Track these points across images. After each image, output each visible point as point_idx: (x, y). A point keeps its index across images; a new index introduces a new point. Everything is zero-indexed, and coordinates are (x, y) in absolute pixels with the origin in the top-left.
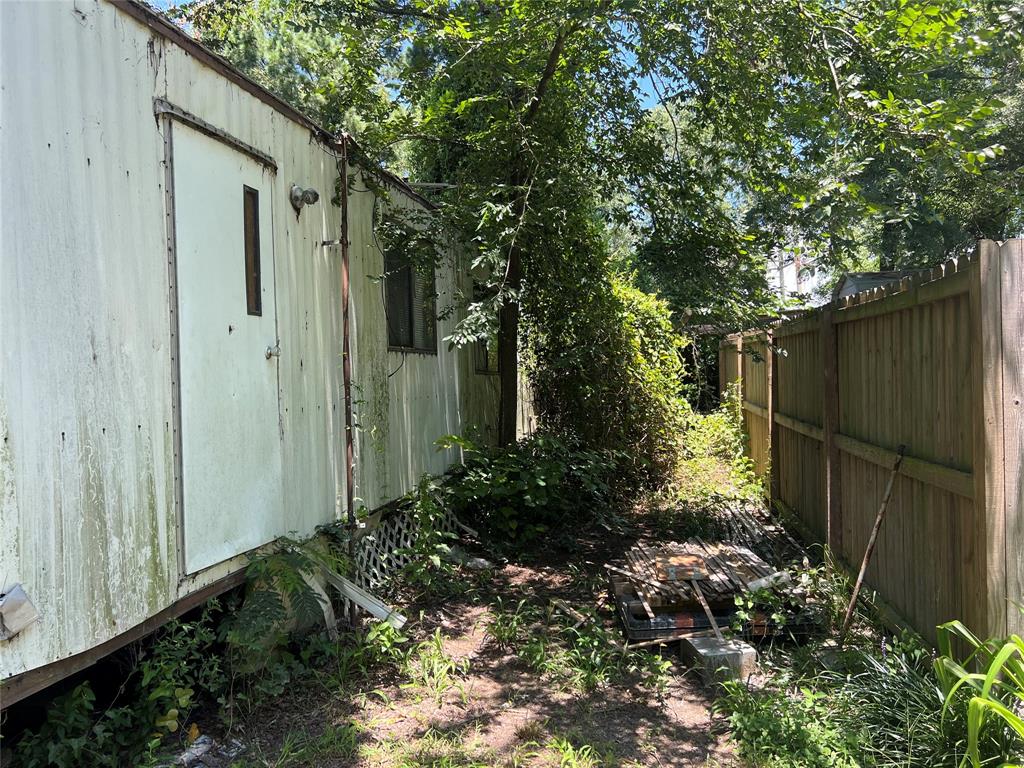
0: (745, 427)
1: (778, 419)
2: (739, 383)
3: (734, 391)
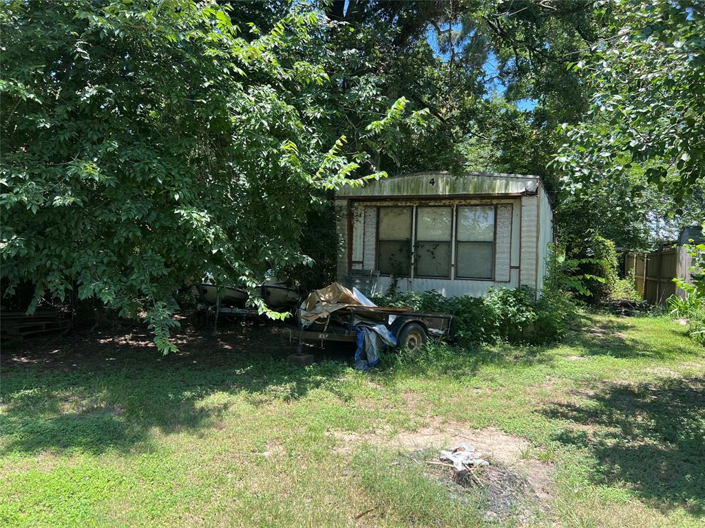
0: (635, 283)
1: (647, 278)
2: (634, 269)
3: (632, 271)
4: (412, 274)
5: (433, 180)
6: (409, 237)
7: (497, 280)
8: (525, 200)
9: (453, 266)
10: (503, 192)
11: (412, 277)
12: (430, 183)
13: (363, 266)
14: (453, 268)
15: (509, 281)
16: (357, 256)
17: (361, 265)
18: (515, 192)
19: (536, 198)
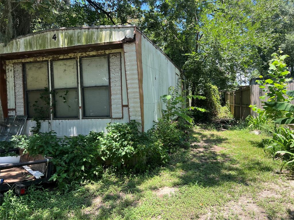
0: (230, 108)
1: (235, 105)
2: (229, 100)
3: (228, 102)
4: (52, 117)
5: (55, 35)
6: (47, 86)
7: (113, 117)
8: (126, 47)
9: (80, 107)
10: (108, 41)
11: (52, 119)
12: (53, 38)
13: (16, 112)
14: (80, 109)
15: (123, 118)
16: (11, 104)
17: (14, 111)
18: (118, 40)
19: (134, 44)
